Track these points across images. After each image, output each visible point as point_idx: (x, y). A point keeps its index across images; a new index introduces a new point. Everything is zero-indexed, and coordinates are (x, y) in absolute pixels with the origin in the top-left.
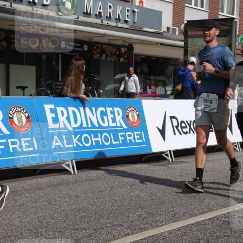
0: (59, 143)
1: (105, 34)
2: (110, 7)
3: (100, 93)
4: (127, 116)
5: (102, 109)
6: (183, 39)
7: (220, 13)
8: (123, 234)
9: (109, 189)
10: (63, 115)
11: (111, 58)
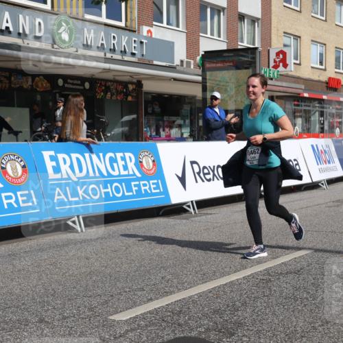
0: (63, 197)
1: (109, 69)
2: (114, 37)
3: (108, 137)
4: (141, 162)
5: (111, 154)
6: (201, 74)
7: (239, 43)
8: (145, 299)
9: (124, 248)
10: (65, 163)
11: (117, 97)
